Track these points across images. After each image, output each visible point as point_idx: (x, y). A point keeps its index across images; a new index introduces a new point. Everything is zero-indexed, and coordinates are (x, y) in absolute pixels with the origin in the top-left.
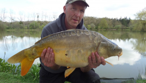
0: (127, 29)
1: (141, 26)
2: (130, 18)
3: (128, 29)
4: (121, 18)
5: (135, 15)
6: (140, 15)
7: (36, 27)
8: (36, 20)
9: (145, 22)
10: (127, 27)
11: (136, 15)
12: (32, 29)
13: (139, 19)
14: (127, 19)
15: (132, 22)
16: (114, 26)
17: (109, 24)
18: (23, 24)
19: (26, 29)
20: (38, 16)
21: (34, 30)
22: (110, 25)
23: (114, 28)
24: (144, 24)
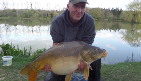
0: (118, 19)
1: (131, 17)
2: (121, 9)
3: (119, 19)
4: (113, 9)
5: (126, 6)
6: (131, 6)
7: (29, 16)
8: (29, 8)
9: (135, 13)
10: (118, 18)
11: (128, 6)
12: (25, 17)
13: (130, 10)
14: (119, 10)
15: (123, 13)
16: (106, 17)
18: (16, 12)
19: (19, 17)
20: (31, 4)
21: (27, 18)
22: (102, 15)
23: (106, 18)
24: (134, 15)
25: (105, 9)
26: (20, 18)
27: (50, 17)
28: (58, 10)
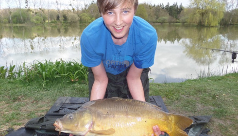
0: (177, 22)
1: (198, 17)
2: (181, 6)
3: (179, 22)
4: (167, 5)
7: (24, 20)
9: (203, 11)
10: (178, 20)
12: (17, 23)
13: (195, 6)
14: (178, 7)
15: (185, 11)
16: (157, 18)
17: (149, 15)
19: (5, 23)
21: (21, 25)
22: (152, 17)
23: (158, 21)
24: (203, 14)
25: (155, 5)
26: (8, 25)
27: (63, 21)
28: (76, 9)
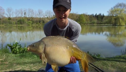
1: (113, 21)
2: (103, 15)
4: (96, 15)
7: (23, 23)
8: (23, 16)
10: (102, 22)
11: (109, 11)
13: (111, 15)
14: (101, 16)
17: (86, 20)
20: (25, 13)
21: (21, 25)
23: (91, 23)
25: (89, 15)
26: (15, 25)
